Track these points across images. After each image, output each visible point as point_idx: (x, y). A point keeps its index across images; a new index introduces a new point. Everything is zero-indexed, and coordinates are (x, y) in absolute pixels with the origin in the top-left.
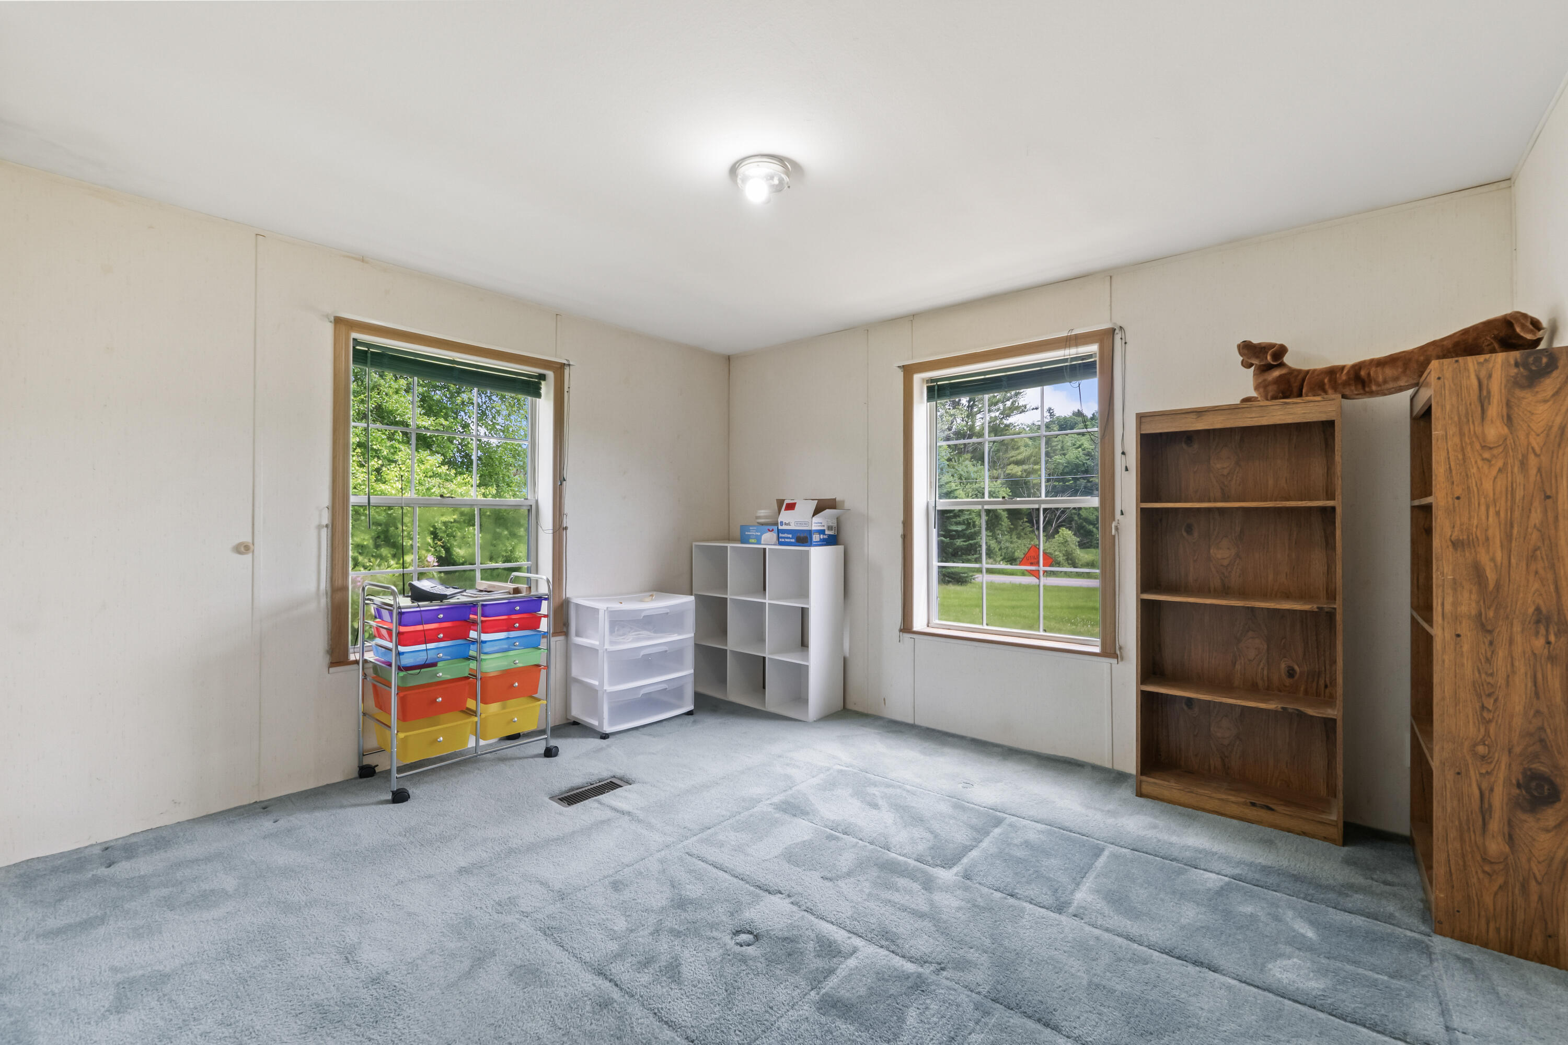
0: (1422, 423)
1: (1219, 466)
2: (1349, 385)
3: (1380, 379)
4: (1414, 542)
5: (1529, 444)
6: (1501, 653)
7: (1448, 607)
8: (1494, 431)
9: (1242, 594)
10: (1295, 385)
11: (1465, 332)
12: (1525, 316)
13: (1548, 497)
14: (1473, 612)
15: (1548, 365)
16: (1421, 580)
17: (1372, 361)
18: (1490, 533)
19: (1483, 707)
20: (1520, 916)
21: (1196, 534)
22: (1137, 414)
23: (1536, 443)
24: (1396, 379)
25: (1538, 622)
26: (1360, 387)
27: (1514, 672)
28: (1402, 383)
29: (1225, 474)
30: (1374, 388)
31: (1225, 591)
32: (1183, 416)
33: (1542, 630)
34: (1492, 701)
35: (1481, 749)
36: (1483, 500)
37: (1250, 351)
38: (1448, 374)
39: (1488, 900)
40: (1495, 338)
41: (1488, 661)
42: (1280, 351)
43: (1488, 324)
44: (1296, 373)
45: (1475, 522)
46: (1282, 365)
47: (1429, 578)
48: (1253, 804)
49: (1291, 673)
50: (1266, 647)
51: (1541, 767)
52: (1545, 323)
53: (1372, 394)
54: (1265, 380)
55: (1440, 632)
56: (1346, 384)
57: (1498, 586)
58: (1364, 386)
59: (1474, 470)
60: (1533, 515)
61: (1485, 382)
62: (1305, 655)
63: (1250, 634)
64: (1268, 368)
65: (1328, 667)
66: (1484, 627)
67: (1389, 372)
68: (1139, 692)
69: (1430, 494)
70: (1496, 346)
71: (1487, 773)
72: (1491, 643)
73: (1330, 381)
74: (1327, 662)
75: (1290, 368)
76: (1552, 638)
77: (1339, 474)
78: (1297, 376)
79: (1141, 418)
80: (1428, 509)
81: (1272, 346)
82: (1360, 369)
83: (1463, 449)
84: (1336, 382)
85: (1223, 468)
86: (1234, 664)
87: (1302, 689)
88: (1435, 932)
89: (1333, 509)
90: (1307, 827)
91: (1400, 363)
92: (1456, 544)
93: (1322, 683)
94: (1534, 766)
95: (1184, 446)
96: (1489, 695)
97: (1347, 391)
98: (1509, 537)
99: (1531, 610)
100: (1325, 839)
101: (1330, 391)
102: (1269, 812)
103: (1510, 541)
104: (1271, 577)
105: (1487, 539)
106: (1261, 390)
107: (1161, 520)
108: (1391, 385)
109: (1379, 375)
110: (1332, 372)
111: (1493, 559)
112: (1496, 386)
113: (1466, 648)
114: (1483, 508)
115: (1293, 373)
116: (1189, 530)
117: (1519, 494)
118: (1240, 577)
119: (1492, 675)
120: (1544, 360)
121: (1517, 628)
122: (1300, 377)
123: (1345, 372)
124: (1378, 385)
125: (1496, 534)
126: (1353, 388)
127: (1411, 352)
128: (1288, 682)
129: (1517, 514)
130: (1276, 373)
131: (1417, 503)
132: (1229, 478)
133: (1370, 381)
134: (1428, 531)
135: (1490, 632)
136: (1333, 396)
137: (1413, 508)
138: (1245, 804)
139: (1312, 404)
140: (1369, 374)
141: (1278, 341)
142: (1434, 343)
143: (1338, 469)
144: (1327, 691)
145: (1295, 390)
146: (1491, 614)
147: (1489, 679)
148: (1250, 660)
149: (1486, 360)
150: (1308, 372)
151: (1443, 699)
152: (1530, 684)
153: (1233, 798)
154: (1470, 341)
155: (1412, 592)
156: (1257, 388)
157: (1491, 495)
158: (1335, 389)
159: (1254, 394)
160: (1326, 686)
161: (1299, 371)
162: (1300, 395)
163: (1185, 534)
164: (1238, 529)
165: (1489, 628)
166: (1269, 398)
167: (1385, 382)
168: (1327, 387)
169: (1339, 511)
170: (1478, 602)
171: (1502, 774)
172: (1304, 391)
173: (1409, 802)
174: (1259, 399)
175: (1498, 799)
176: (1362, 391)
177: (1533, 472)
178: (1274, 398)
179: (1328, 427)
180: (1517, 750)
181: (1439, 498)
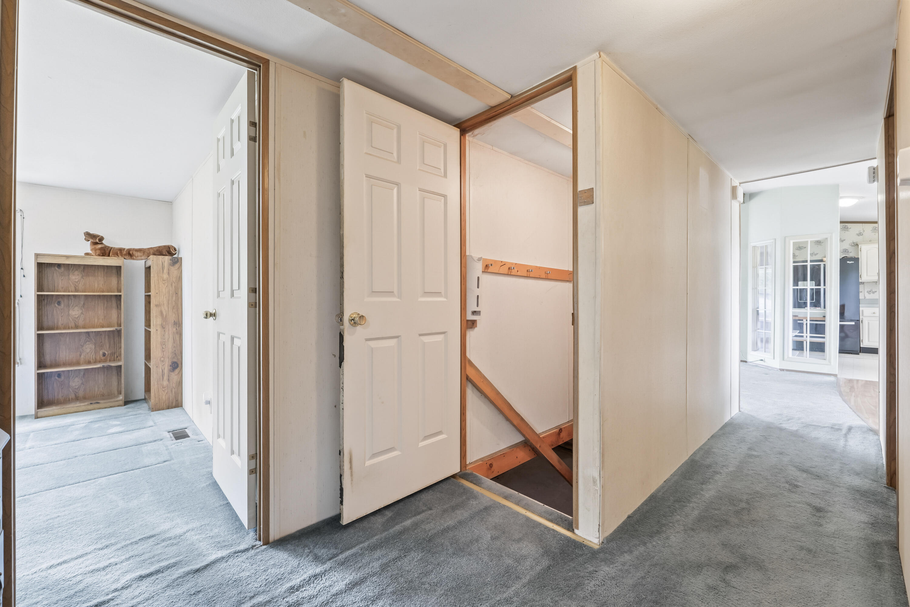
0: (148, 269)
1: (74, 278)
2: (127, 255)
3: (136, 255)
4: (145, 306)
5: (173, 280)
6: (167, 333)
7: (154, 323)
8: (165, 276)
9: (84, 327)
10: (107, 252)
11: (159, 247)
12: (173, 246)
13: (176, 293)
14: (161, 323)
15: (177, 261)
16: (148, 318)
17: (134, 249)
18: (164, 303)
19: (163, 348)
20: (171, 399)
21: (62, 305)
22: (35, 254)
23: (174, 280)
24: (141, 256)
25: (174, 324)
26: (130, 256)
27: (169, 338)
28: (143, 258)
29: (77, 281)
30: (134, 258)
31: (77, 327)
32: (60, 257)
33: (175, 326)
34: (164, 346)
35: (162, 359)
36: (163, 294)
37: (89, 236)
38: (155, 259)
39: (164, 397)
40: (166, 251)
41: (164, 335)
42: (101, 239)
43: (165, 246)
44: (107, 247)
45: (161, 300)
46: (102, 243)
47: (150, 317)
48: (91, 404)
49: (104, 355)
50: (94, 347)
51: (175, 360)
52: (177, 249)
53: (134, 259)
54: (95, 248)
55: (152, 330)
56: (125, 255)
57: (166, 316)
58: (131, 257)
59: (161, 286)
60: (173, 298)
61: (163, 263)
62: (109, 347)
63: (88, 343)
64: (96, 243)
65: (118, 350)
66: (163, 327)
67: (139, 254)
68: (36, 374)
69: (150, 292)
70: (167, 254)
71: (164, 365)
72: (164, 331)
73: (120, 253)
74: (118, 348)
75: (105, 245)
76: (177, 328)
77: (123, 284)
78: (108, 249)
79: (37, 255)
80: (149, 296)
81: (98, 236)
82: (130, 251)
83: (158, 280)
84: (122, 253)
85: (76, 279)
86: (80, 355)
87: (109, 359)
88: (152, 412)
89: (120, 296)
90: (111, 404)
91: (142, 252)
92: (156, 306)
93: (116, 356)
94: (173, 360)
95: (57, 269)
96: (164, 345)
97: (126, 257)
98: (168, 303)
99: (173, 321)
100: (118, 406)
101: (120, 256)
102: (98, 404)
103: (169, 304)
104: (96, 321)
105: (164, 304)
106: (94, 251)
107: (44, 300)
108: (139, 258)
109: (136, 254)
110: (121, 250)
111: (165, 309)
112: (166, 265)
113: (159, 333)
114: (163, 296)
115: (106, 247)
116: (59, 303)
117: (171, 292)
118: (83, 321)
119: (165, 339)
120: (176, 260)
121: (170, 326)
122: (109, 249)
123: (125, 251)
124: (136, 257)
125: (165, 302)
126: (128, 257)
127: (145, 249)
128: (103, 358)
129: (170, 297)
130: (100, 246)
131: (146, 294)
132: (78, 283)
133: (133, 255)
134: (150, 303)
135: (164, 328)
136: (121, 258)
137: (145, 295)
138: (88, 405)
139: (114, 260)
140: (133, 253)
141: (100, 234)
142: (151, 248)
143: (122, 282)
144: (117, 358)
145: (107, 254)
146: (164, 323)
147: (164, 341)
148: (87, 353)
149: (164, 258)
150: (112, 248)
151: (153, 348)
152: (173, 340)
153: (82, 404)
154: (160, 250)
155: (145, 321)
156: (92, 250)
157: (164, 292)
158: (122, 255)
159: (90, 252)
160: (117, 357)
161: (109, 247)
162: (109, 256)
163: (57, 305)
164: (82, 303)
165: (164, 327)
166: (97, 255)
167: (138, 257)
168: (119, 255)
169: (122, 297)
170: (161, 321)
171: (167, 364)
172: (110, 254)
173: (144, 388)
174: (93, 254)
175: (166, 371)
176: (130, 258)
177: (174, 287)
178: (99, 255)
179: (118, 269)
180: (170, 357)
181: (152, 293)
